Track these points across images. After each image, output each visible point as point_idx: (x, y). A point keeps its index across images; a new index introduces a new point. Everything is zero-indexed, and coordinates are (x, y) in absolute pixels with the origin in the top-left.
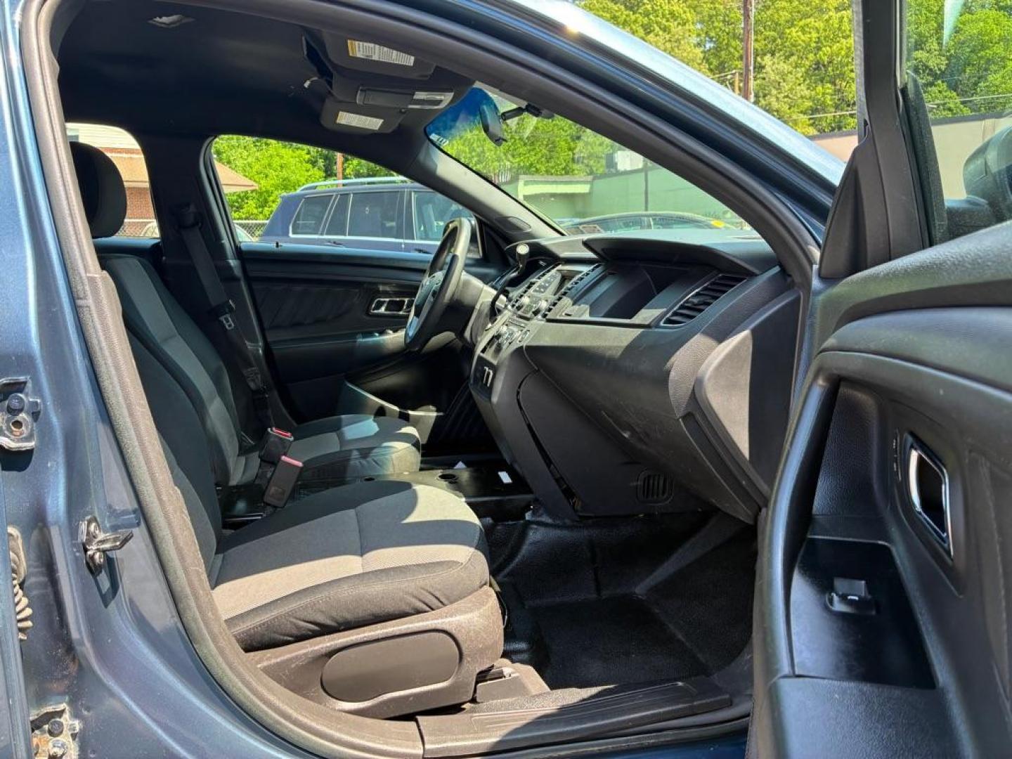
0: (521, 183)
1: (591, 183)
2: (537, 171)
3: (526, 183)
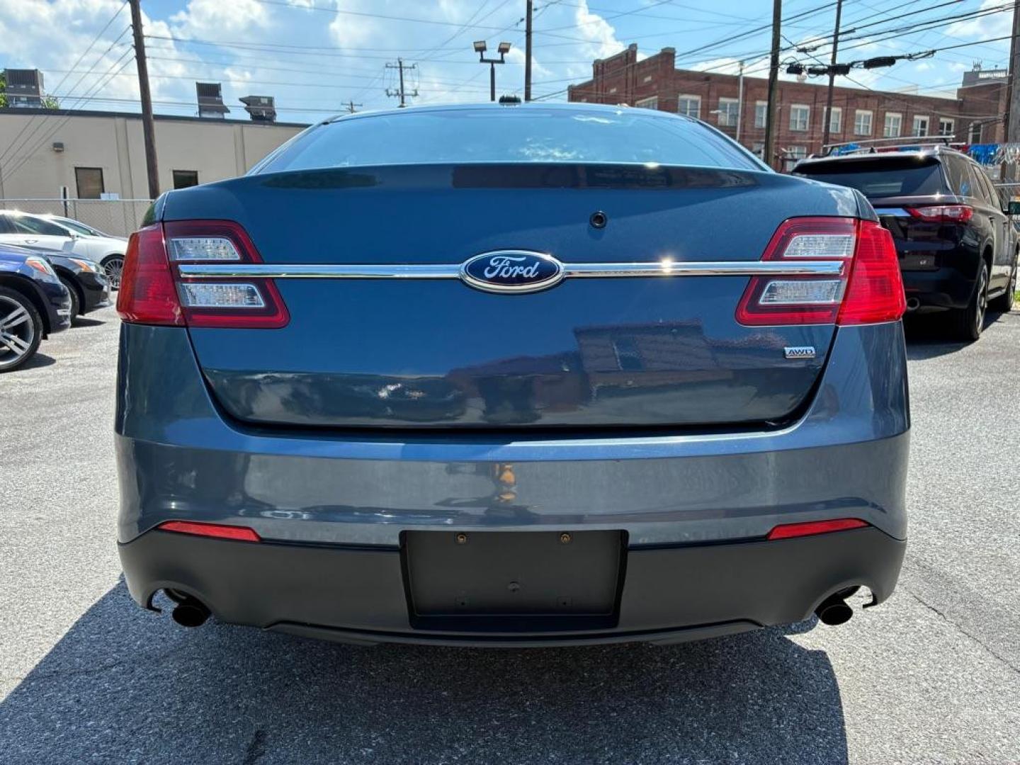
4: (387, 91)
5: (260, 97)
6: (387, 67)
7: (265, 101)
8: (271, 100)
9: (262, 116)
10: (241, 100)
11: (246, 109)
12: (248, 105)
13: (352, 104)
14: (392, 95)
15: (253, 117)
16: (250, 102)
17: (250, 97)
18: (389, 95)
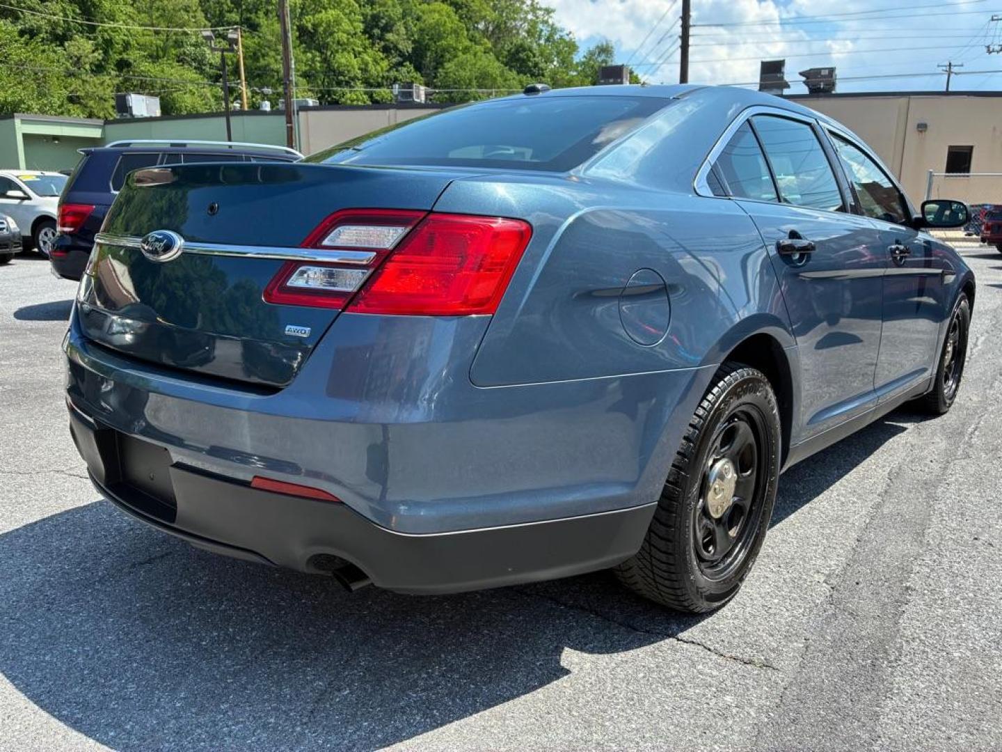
0: (17, 122)
1: (102, 127)
2: (29, 109)
3: (24, 121)
4: (988, 47)
5: (820, 69)
6: (993, 20)
7: (826, 72)
8: (832, 70)
9: (820, 88)
10: (801, 74)
11: (804, 82)
12: (808, 78)
13: (950, 65)
14: (993, 51)
15: (811, 90)
16: (810, 76)
17: (811, 70)
18: (989, 52)
